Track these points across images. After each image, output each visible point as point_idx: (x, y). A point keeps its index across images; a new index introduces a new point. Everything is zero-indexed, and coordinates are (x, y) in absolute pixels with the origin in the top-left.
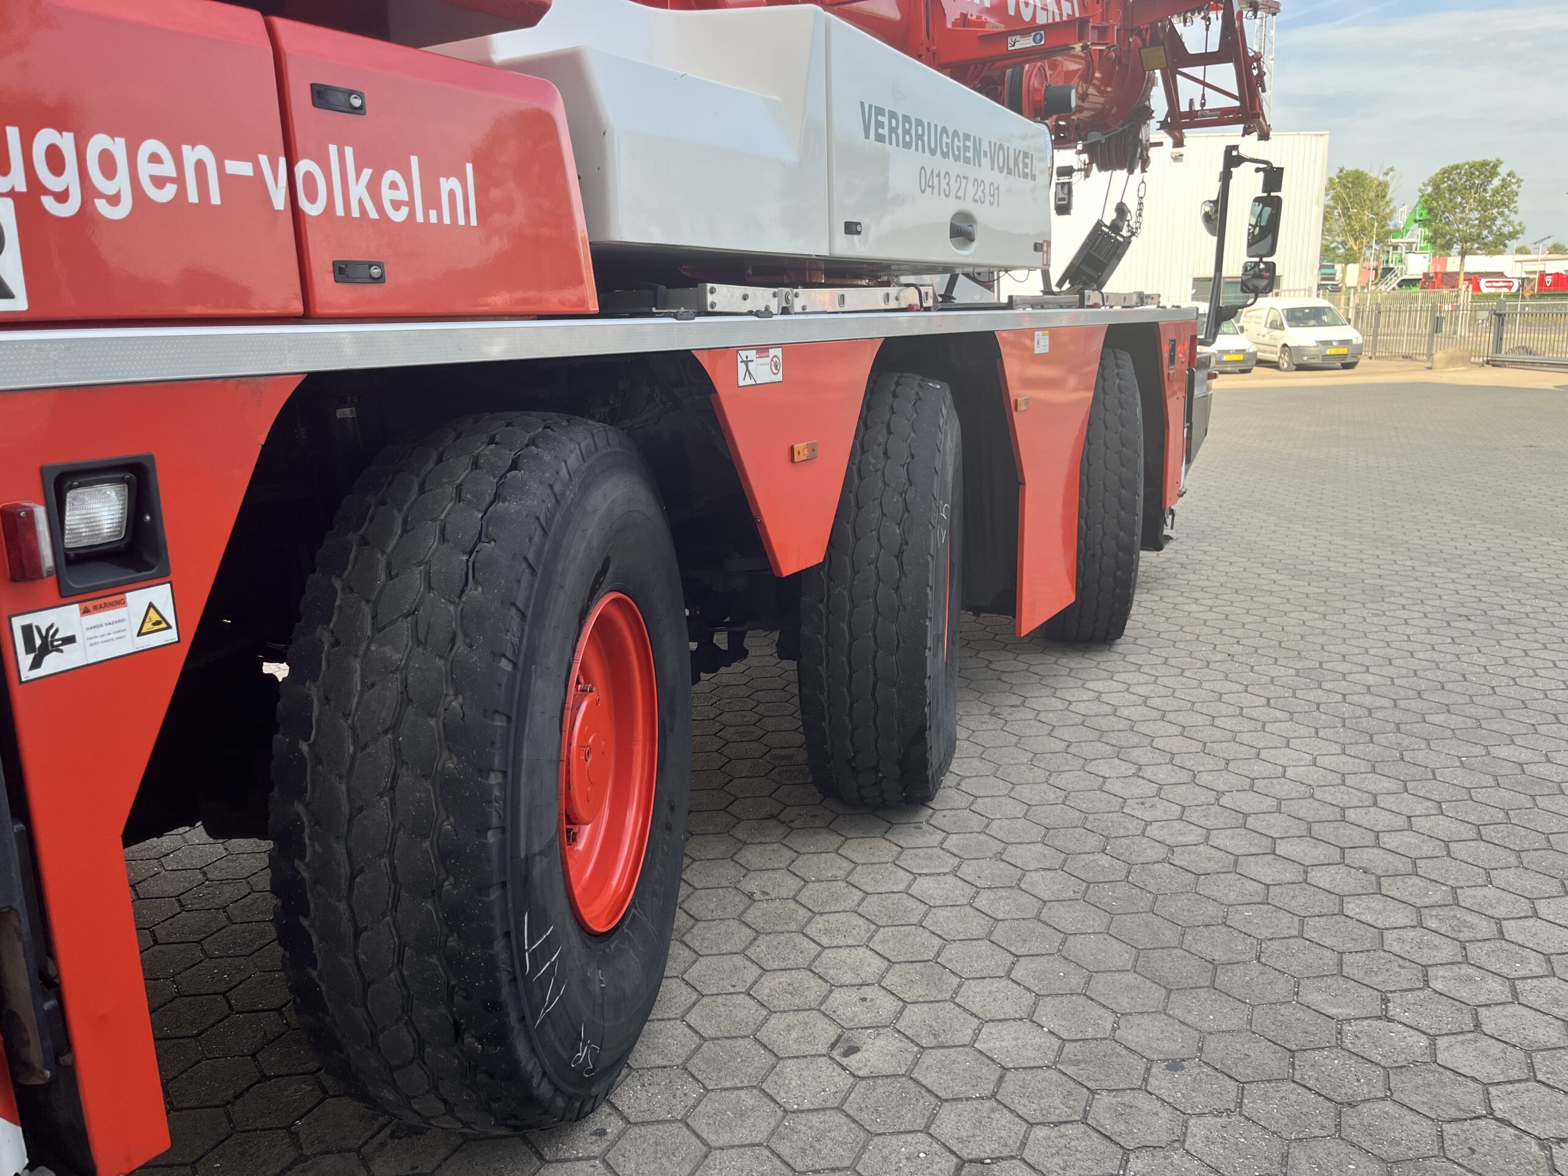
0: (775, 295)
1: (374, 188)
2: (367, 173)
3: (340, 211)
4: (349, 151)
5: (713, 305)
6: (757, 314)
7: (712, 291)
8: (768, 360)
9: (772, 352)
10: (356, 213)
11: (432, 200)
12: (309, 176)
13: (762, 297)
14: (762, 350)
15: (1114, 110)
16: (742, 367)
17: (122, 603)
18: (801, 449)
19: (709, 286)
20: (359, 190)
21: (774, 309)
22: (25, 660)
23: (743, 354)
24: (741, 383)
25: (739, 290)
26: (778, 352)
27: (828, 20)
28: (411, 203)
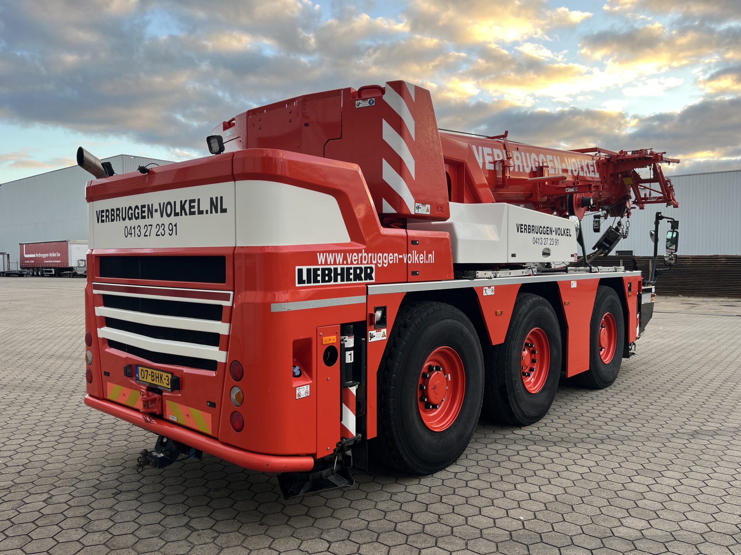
0: (493, 273)
1: (418, 258)
2: (418, 255)
3: (413, 263)
4: (415, 251)
5: (478, 276)
6: (488, 278)
7: (478, 273)
8: (491, 289)
9: (492, 287)
10: (415, 262)
11: (427, 259)
12: (410, 257)
13: (489, 273)
14: (489, 287)
15: (614, 198)
16: (484, 291)
17: (381, 331)
18: (499, 311)
19: (477, 272)
20: (416, 258)
21: (492, 277)
22: (369, 338)
23: (485, 288)
24: (484, 295)
25: (484, 272)
26: (493, 287)
27: (508, 205)
28: (424, 260)
